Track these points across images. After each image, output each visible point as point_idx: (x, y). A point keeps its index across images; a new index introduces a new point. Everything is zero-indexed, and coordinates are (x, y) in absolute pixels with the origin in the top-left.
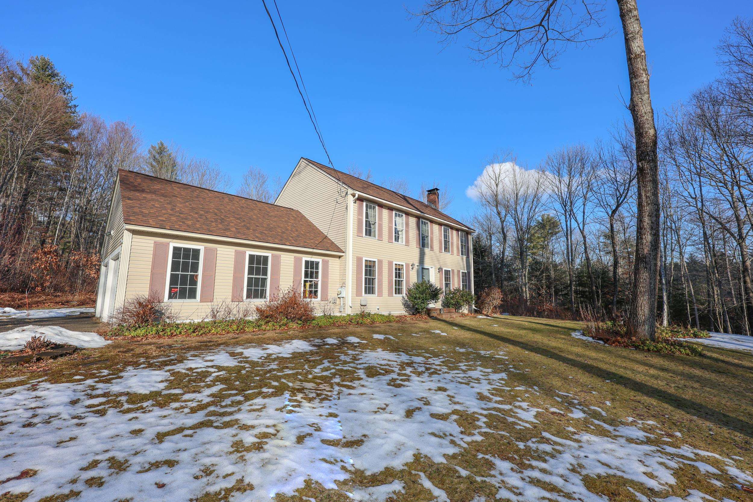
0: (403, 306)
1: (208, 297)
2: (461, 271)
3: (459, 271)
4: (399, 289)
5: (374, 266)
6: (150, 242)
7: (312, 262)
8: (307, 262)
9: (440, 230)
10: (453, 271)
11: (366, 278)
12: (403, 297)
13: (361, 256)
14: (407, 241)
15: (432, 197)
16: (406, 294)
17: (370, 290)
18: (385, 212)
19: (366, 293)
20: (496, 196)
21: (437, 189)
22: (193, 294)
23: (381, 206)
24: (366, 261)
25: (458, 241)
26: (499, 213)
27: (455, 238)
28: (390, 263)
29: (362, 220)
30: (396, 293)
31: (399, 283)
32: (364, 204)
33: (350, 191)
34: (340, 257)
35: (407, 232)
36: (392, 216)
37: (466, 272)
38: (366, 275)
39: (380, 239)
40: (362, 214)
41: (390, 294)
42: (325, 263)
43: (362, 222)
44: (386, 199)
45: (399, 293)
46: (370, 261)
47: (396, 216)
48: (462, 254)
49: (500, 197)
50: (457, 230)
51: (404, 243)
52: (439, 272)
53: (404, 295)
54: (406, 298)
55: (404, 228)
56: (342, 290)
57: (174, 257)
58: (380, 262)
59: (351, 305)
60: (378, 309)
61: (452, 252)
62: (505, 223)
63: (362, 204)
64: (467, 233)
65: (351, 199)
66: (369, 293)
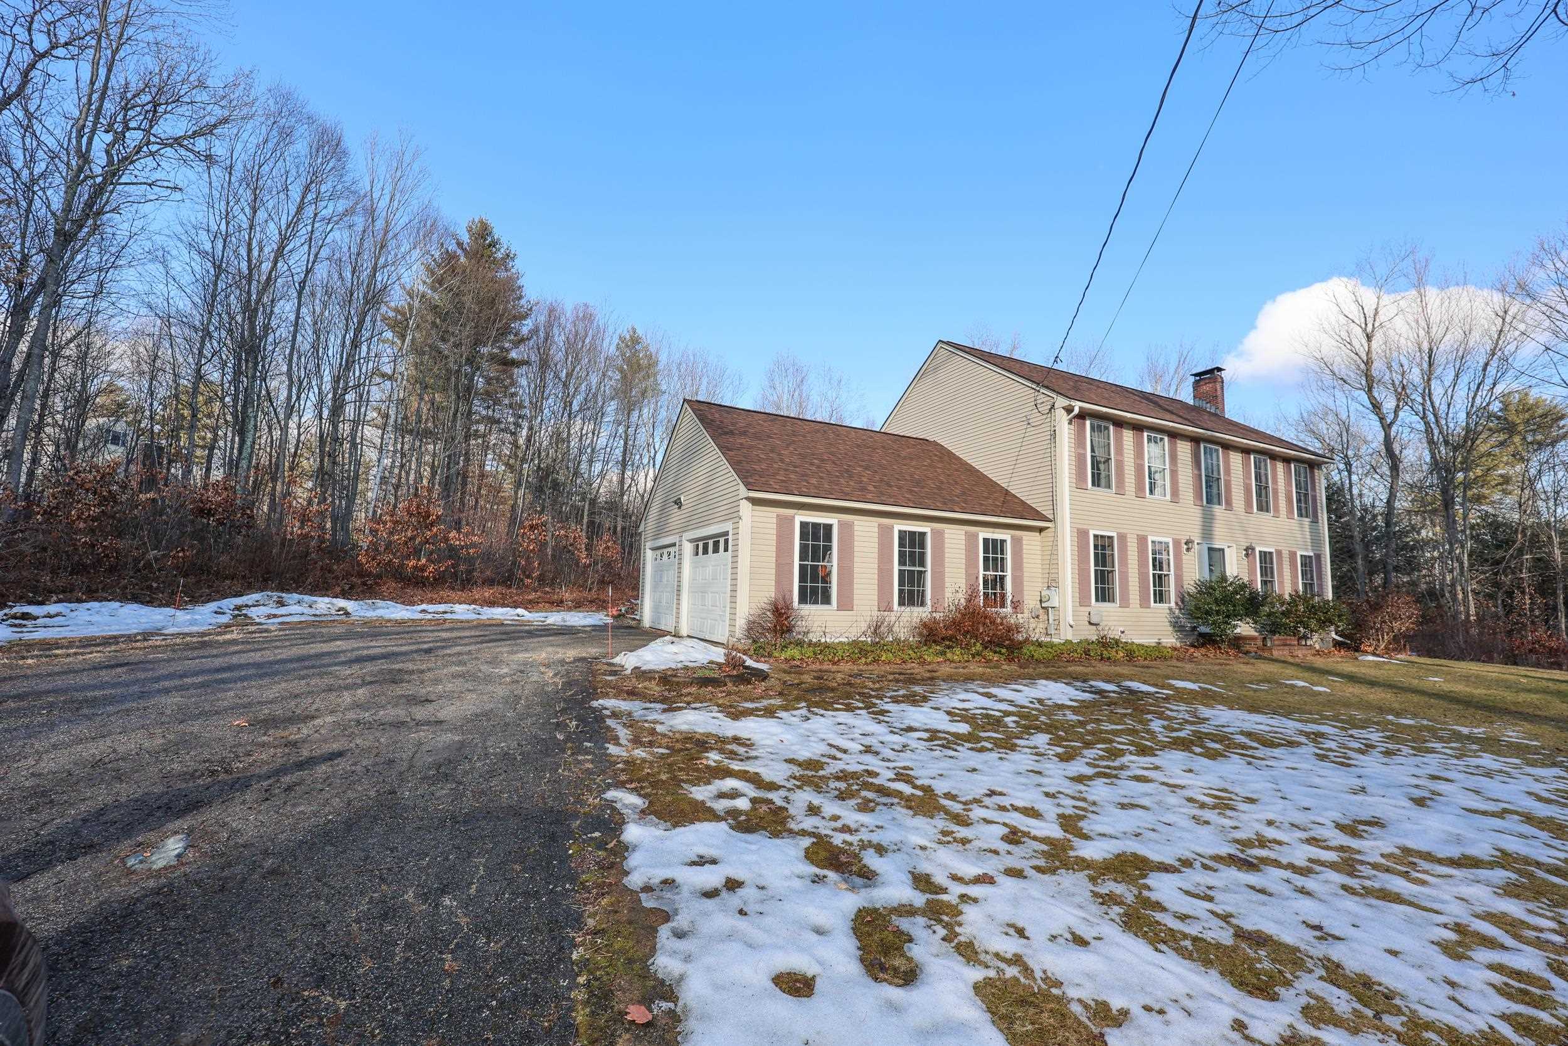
0: (1171, 629)
1: (846, 604)
2: (1299, 553)
3: (1293, 555)
4: (1161, 592)
5: (1111, 545)
6: (772, 513)
7: (995, 541)
8: (986, 541)
9: (1246, 465)
10: (1279, 553)
11: (1096, 571)
12: (1170, 609)
13: (1085, 527)
14: (1175, 492)
15: (1206, 388)
16: (1177, 604)
17: (1104, 595)
18: (1128, 435)
19: (1097, 600)
20: (1368, 363)
21: (1219, 369)
22: (827, 600)
23: (1119, 423)
24: (1096, 536)
25: (1288, 484)
26: (1376, 407)
27: (1281, 478)
28: (1142, 540)
29: (1085, 455)
30: (1155, 602)
31: (1160, 580)
32: (1088, 423)
33: (1061, 402)
34: (1041, 530)
35: (1174, 473)
36: (1142, 442)
37: (1311, 554)
38: (1096, 564)
39: (1121, 492)
40: (1085, 444)
41: (1144, 603)
42: (1017, 542)
43: (1085, 461)
44: (1120, 407)
45: (1161, 601)
46: (1102, 537)
47: (1149, 440)
48: (1300, 515)
49: (1378, 367)
50: (1287, 460)
51: (1168, 497)
52: (1247, 555)
53: (1173, 604)
54: (1177, 611)
55: (1167, 466)
56: (1053, 593)
57: (801, 539)
58: (1122, 538)
59: (1072, 623)
60: (1123, 632)
61: (1277, 509)
62: (1394, 429)
63: (1084, 424)
64: (1313, 465)
65: (1062, 417)
66: (1104, 600)
